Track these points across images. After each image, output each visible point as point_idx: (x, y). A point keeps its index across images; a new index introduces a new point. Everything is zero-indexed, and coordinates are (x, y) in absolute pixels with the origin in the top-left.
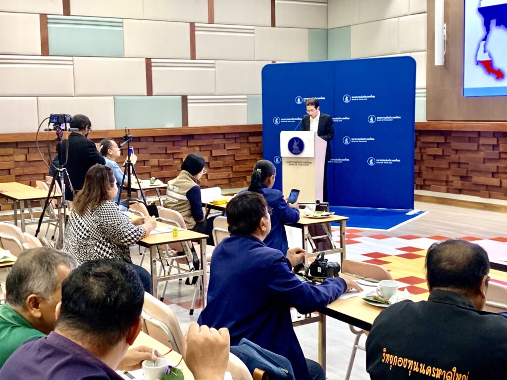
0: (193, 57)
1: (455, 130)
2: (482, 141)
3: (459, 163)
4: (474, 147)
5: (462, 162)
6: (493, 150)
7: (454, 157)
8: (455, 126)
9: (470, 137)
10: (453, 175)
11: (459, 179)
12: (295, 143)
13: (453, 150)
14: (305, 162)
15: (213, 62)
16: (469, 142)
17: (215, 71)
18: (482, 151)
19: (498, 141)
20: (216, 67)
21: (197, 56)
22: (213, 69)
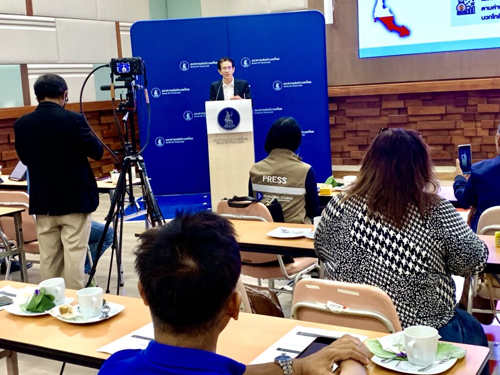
0: (30, 12)
1: (352, 95)
2: (385, 105)
3: (356, 131)
4: (376, 111)
5: (359, 129)
6: (399, 114)
7: (350, 125)
8: (354, 90)
9: (368, 102)
10: (349, 145)
11: (357, 148)
12: (228, 115)
13: (348, 117)
14: (239, 139)
15: (52, 19)
16: (368, 108)
17: (56, 32)
18: (384, 116)
19: (405, 105)
20: (57, 27)
21: (34, 12)
22: (53, 30)
